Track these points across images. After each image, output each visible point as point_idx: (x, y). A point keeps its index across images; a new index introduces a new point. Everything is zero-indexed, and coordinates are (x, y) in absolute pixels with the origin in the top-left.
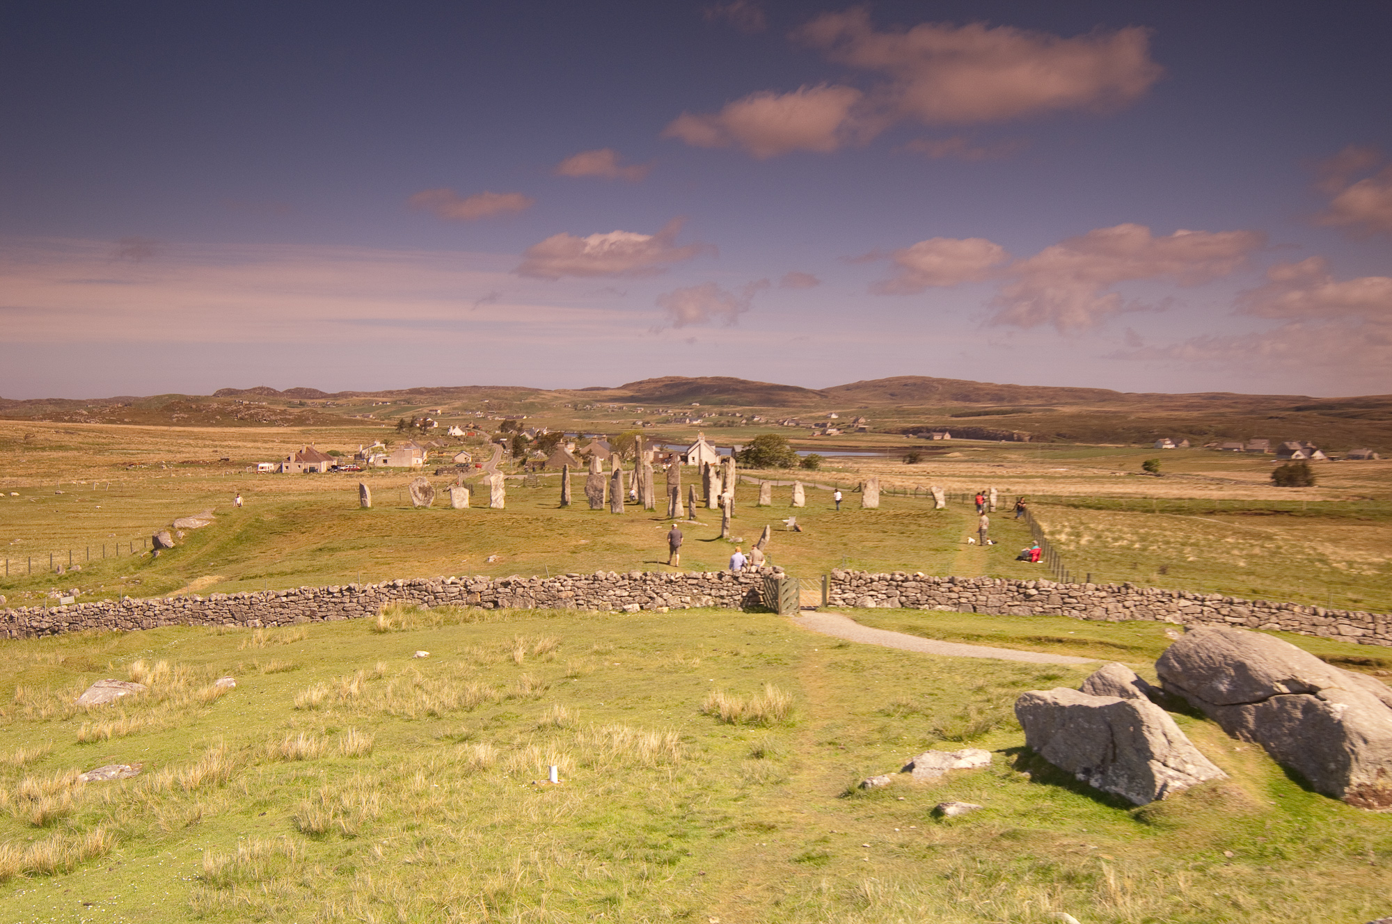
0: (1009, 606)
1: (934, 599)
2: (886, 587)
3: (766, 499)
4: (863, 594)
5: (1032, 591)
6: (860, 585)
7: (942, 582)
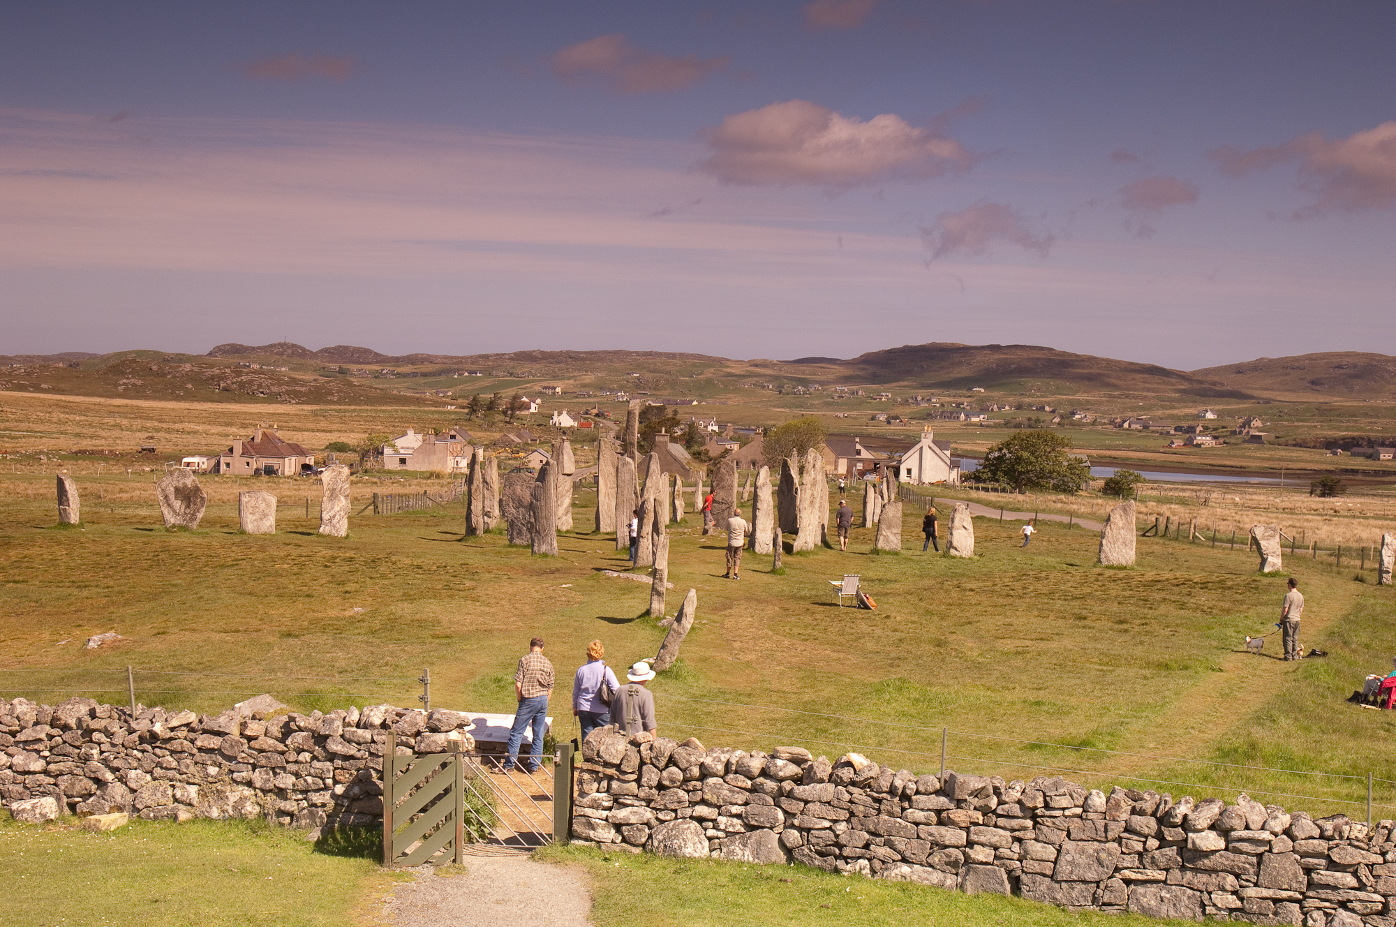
0: (1127, 882)
1: (889, 844)
3: (892, 537)
4: (675, 811)
5: (1207, 838)
6: (667, 783)
7: (917, 792)
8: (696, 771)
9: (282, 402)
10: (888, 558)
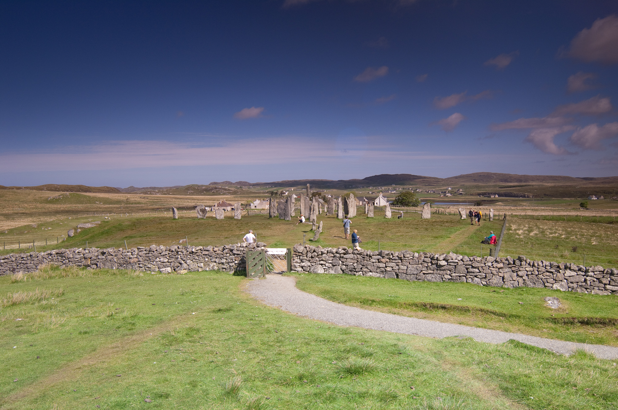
0: (424, 274)
2: (331, 259)
3: (371, 214)
4: (316, 263)
5: (442, 262)
6: (313, 256)
7: (373, 255)
8: (320, 253)
9: (226, 195)
10: (370, 219)
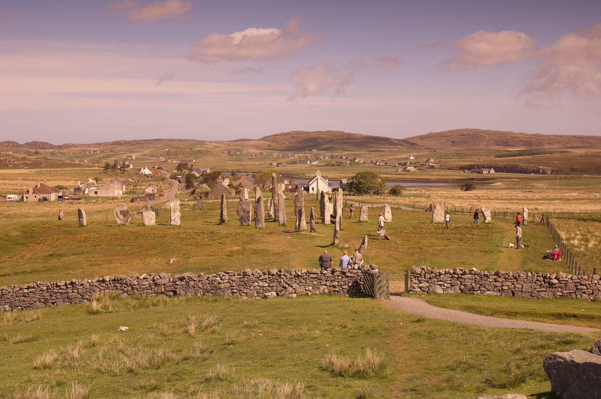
0: (538, 291)
1: (485, 287)
2: (449, 279)
3: (365, 217)
5: (554, 281)
8: (438, 274)
